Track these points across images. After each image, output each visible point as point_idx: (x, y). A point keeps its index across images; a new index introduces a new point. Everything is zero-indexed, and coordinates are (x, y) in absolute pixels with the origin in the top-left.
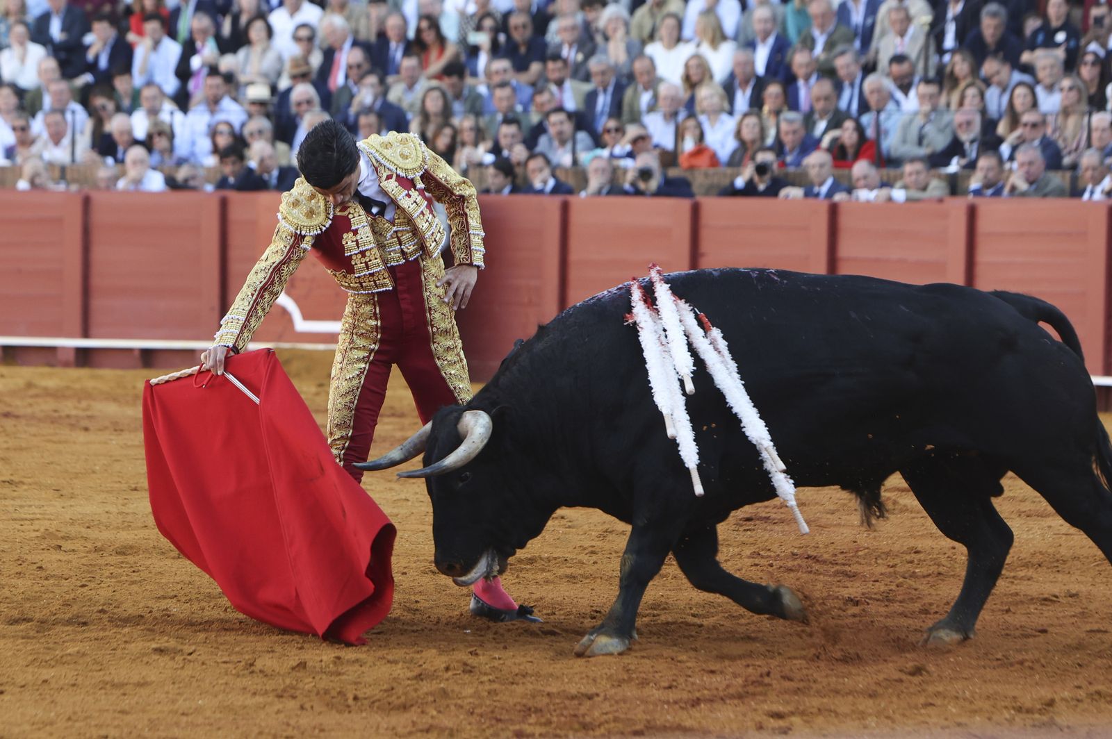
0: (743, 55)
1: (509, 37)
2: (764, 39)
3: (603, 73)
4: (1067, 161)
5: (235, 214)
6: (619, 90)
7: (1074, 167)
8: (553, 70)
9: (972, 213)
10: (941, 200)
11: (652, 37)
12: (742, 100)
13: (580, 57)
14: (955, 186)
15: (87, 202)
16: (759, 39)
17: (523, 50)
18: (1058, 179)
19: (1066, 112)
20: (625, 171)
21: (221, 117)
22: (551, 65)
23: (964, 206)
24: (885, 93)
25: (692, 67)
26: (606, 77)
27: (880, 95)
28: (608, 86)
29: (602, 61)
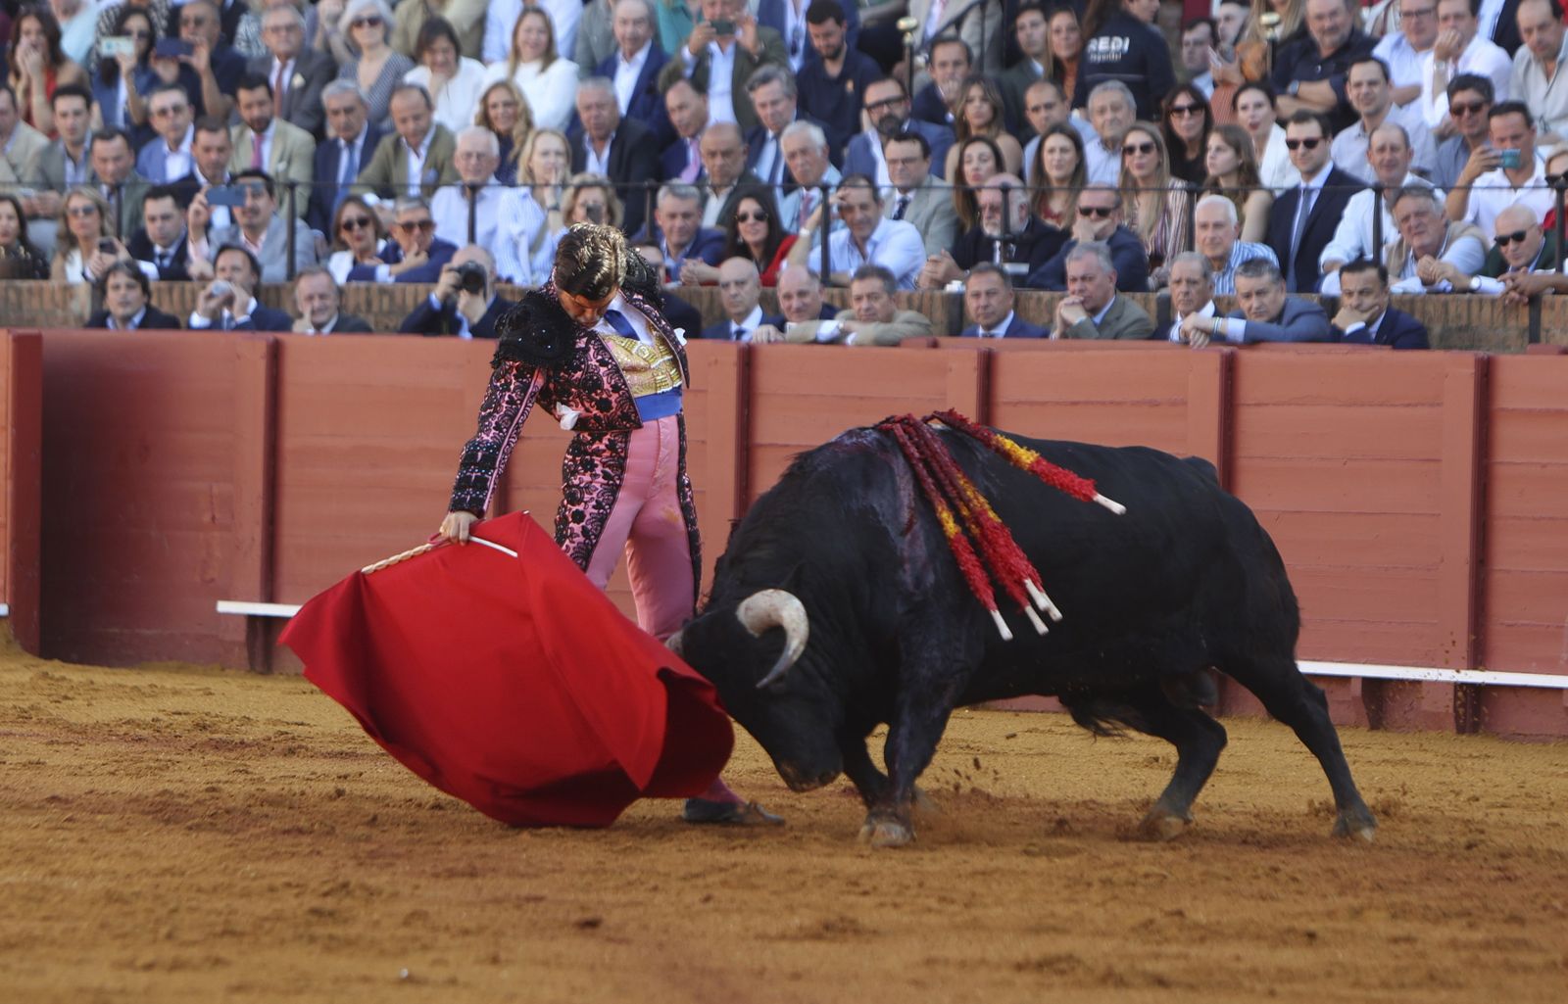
2: (631, 54)
3: (348, 111)
8: (249, 106)
13: (298, 81)
16: (621, 53)
22: (244, 95)
23: (975, 354)
24: (819, 153)
25: (495, 106)
26: (352, 118)
27: (808, 158)
28: (356, 136)
29: (345, 90)
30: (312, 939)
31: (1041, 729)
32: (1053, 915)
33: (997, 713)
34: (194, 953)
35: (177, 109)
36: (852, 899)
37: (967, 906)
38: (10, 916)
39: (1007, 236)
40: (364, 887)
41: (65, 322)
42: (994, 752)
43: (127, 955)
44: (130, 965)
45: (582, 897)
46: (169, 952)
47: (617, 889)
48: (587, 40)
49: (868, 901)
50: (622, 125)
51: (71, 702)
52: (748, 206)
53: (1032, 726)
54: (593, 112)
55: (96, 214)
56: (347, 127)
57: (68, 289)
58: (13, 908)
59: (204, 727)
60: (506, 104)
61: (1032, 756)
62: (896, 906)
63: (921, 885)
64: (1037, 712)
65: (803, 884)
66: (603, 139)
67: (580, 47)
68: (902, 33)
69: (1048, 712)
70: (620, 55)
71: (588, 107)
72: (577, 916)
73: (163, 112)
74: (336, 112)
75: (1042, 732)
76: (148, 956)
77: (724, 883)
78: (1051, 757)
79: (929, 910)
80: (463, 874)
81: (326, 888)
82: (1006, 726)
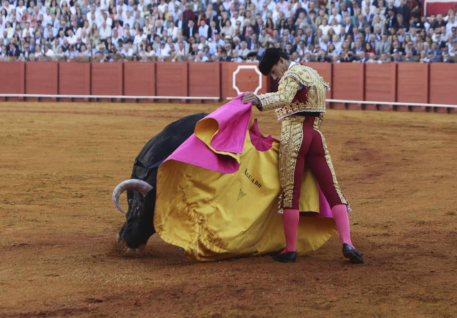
0: (343, 28)
2: (348, 24)
4: (418, 53)
5: (224, 67)
6: (313, 37)
7: (419, 54)
9: (397, 66)
10: (389, 63)
11: (321, 24)
12: (342, 39)
14: (392, 59)
15: (188, 65)
16: (347, 24)
17: (290, 26)
18: (416, 58)
19: (417, 42)
20: (315, 56)
21: (219, 44)
23: (395, 64)
24: (374, 38)
25: (330, 32)
28: (310, 35)
29: (309, 29)
35: (287, 32)
60: (332, 31)
74: (307, 32)
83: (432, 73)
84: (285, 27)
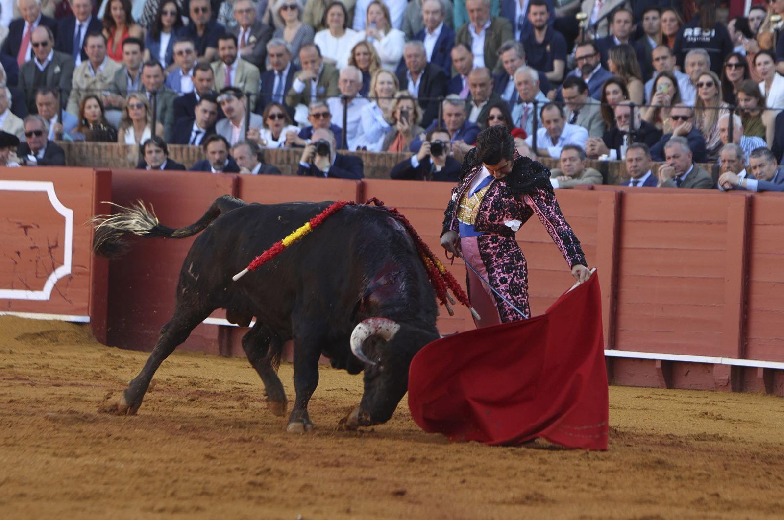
1: (191, 21)
2: (432, 30)
3: (279, 55)
8: (224, 48)
9: (620, 200)
10: (591, 188)
13: (253, 39)
17: (200, 33)
22: (222, 43)
23: (614, 194)
24: (534, 84)
25: (359, 54)
26: (281, 59)
27: (528, 86)
28: (283, 69)
29: (279, 44)
30: (250, 498)
31: (645, 396)
32: (649, 494)
33: (621, 387)
34: (186, 504)
35: (188, 52)
36: (541, 483)
37: (603, 488)
38: (87, 482)
39: (633, 131)
40: (279, 471)
41: (125, 165)
42: (619, 408)
43: (150, 504)
44: (151, 509)
45: (396, 479)
46: (172, 503)
47: (415, 475)
48: (409, 22)
49: (550, 485)
50: (428, 67)
51: (123, 369)
52: (495, 112)
53: (640, 394)
54: (412, 59)
55: (143, 108)
56: (278, 64)
57: (126, 148)
58: (88, 478)
59: (194, 384)
60: (365, 54)
61: (640, 410)
62: (565, 487)
63: (578, 477)
64: (643, 387)
65: (516, 475)
66: (417, 73)
67: (406, 25)
68: (579, 21)
69: (648, 387)
70: (427, 30)
71: (410, 56)
72: (393, 489)
73: (181, 53)
74: (273, 56)
75: (645, 398)
76: (160, 505)
77: (473, 474)
78: (650, 411)
79: (583, 490)
80: (332, 465)
81: (258, 471)
82: (626, 394)
83: (761, 233)
84: (180, 31)
